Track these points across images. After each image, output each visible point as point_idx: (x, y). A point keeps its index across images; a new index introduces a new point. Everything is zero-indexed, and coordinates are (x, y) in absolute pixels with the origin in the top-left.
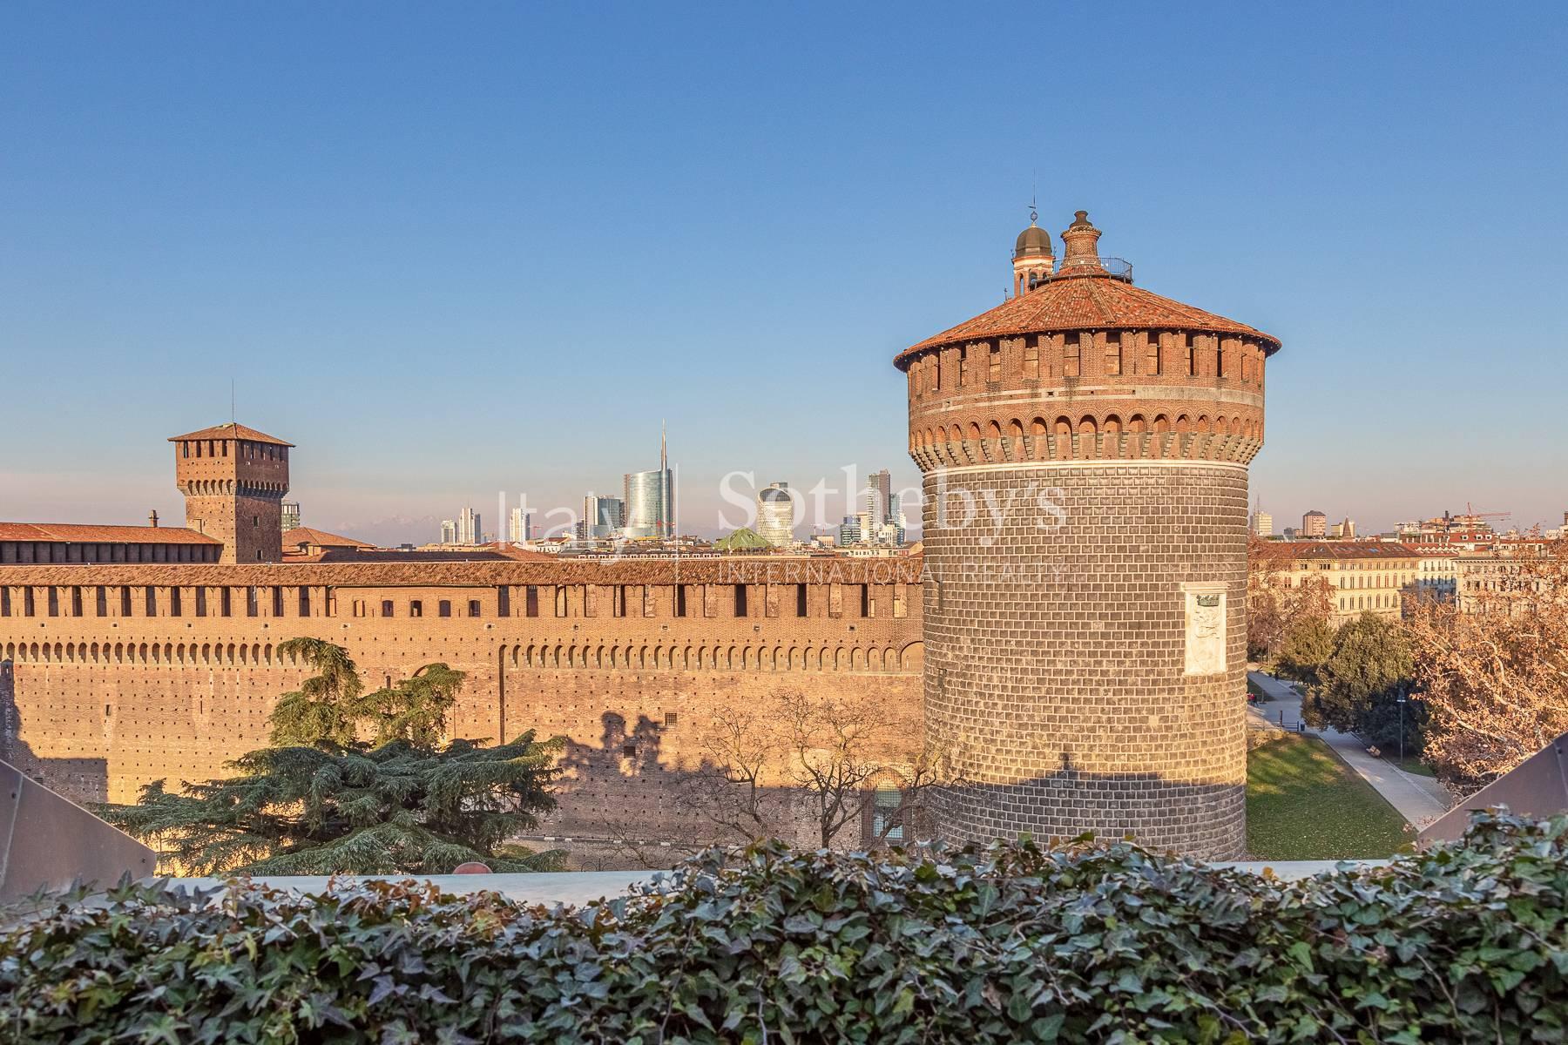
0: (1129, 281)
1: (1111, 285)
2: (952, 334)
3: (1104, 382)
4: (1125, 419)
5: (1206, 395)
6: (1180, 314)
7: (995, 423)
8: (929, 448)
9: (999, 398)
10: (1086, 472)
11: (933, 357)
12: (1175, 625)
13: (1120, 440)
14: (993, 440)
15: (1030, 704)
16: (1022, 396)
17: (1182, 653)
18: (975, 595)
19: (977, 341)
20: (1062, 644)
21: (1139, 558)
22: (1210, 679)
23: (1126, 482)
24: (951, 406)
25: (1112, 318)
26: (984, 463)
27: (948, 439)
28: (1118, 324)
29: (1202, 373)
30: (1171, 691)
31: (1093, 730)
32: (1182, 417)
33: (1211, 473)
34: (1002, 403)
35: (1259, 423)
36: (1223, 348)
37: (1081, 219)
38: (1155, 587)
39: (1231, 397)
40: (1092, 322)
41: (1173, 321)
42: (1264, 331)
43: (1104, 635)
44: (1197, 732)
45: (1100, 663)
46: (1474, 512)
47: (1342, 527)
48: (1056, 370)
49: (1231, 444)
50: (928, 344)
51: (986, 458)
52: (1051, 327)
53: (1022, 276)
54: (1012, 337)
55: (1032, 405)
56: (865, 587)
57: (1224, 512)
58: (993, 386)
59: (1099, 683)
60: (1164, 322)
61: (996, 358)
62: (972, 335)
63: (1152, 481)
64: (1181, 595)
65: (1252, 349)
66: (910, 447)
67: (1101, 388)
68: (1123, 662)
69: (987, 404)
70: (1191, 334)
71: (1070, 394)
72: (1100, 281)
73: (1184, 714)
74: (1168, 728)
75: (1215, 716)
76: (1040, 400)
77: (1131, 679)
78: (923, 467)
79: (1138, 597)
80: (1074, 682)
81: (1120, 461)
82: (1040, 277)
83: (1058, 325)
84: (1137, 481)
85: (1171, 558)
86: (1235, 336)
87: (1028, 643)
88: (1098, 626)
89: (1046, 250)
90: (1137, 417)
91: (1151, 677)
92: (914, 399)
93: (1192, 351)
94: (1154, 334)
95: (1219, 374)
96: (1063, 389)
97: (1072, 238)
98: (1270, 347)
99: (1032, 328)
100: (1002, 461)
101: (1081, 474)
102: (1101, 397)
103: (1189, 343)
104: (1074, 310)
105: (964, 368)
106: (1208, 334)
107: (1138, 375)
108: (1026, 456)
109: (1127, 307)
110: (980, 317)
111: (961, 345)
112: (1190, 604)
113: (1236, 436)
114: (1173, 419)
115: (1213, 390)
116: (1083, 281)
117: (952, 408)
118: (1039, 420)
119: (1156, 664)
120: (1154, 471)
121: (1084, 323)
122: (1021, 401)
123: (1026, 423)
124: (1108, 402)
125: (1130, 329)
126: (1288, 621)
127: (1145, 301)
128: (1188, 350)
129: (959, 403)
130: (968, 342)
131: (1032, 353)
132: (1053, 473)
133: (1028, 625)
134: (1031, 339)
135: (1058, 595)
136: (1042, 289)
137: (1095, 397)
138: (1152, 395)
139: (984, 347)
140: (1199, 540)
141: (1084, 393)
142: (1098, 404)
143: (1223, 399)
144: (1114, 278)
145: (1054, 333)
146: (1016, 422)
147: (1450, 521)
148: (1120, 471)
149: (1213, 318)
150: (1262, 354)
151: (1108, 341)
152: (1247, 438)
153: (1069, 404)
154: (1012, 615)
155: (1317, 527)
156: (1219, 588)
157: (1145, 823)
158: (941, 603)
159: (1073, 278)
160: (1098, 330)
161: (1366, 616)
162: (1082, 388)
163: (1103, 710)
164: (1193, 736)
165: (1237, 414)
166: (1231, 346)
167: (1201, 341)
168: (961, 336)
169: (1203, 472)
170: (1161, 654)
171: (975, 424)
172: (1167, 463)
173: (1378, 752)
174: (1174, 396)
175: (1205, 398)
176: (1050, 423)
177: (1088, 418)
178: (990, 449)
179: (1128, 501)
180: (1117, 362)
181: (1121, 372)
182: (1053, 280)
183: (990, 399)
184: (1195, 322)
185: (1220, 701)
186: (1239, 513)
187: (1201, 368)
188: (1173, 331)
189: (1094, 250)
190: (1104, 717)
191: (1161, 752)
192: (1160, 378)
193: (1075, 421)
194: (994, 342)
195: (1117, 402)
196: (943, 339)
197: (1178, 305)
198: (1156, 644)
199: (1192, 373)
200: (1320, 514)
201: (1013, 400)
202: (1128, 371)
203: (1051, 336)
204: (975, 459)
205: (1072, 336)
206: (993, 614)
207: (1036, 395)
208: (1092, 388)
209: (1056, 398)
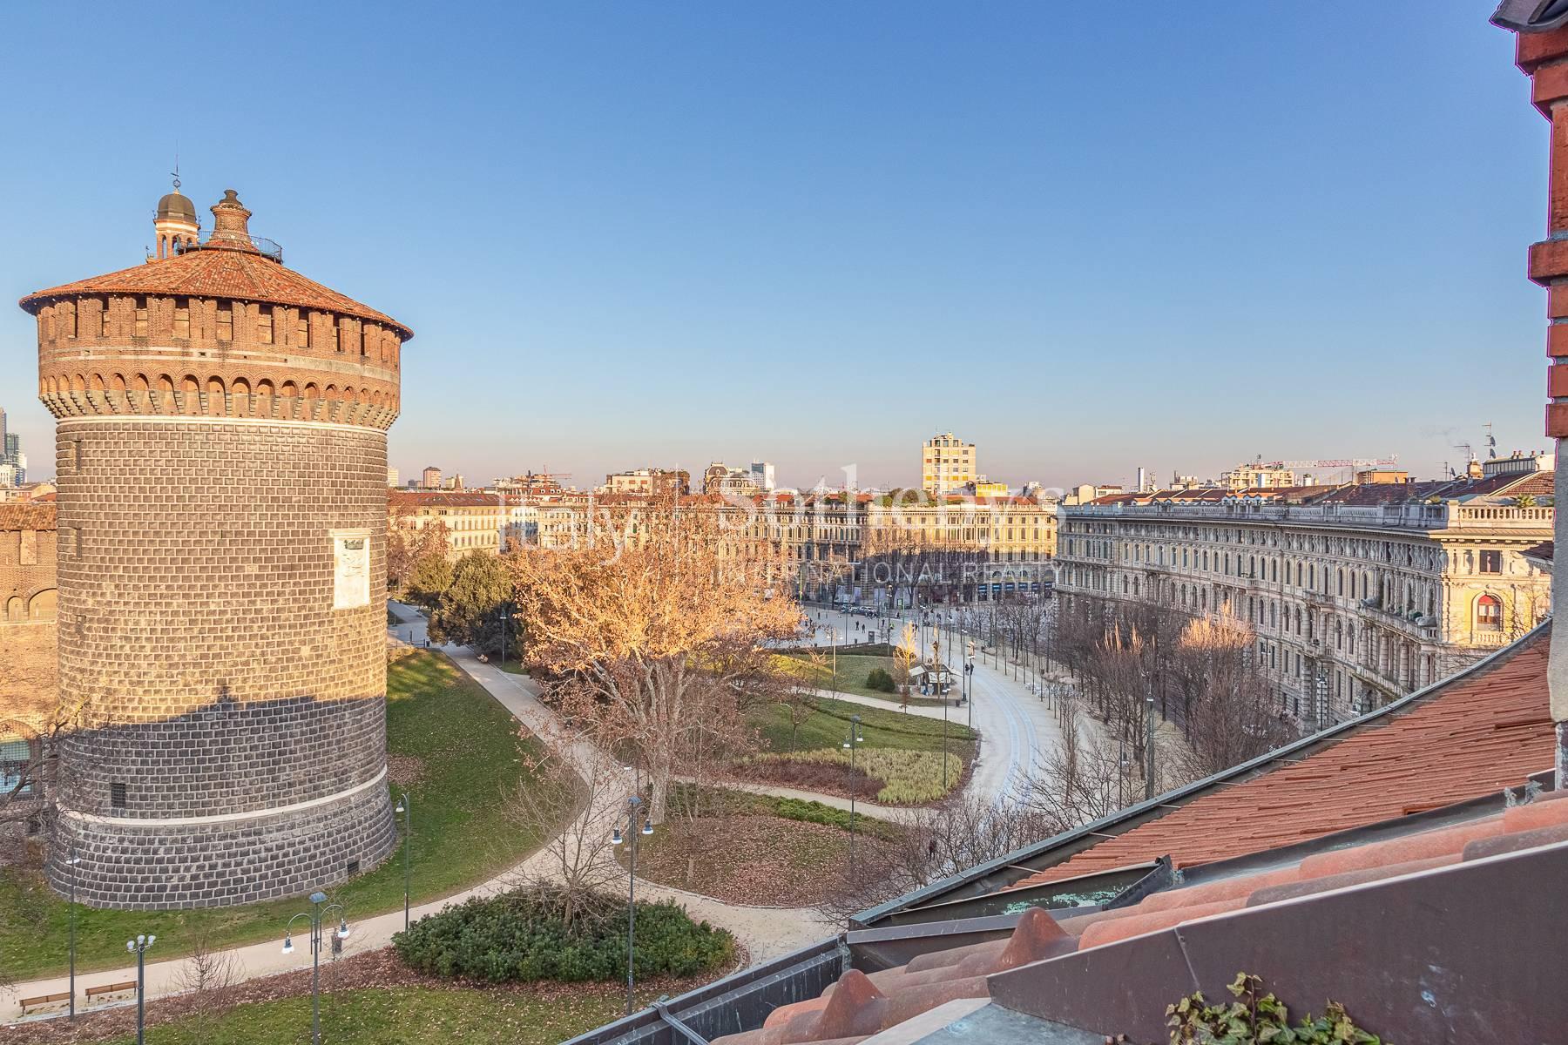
0: (279, 262)
1: (262, 262)
2: (91, 284)
3: (255, 349)
4: (278, 385)
5: (349, 369)
6: (327, 298)
7: (142, 376)
8: (65, 395)
9: (147, 353)
10: (239, 429)
11: (69, 305)
12: (325, 566)
13: (273, 402)
14: (140, 393)
15: (182, 645)
16: (171, 354)
17: (331, 590)
18: (120, 541)
19: (121, 295)
20: (215, 587)
21: (291, 507)
22: (356, 611)
23: (279, 440)
24: (90, 355)
25: (264, 292)
26: (130, 413)
27: (88, 387)
28: (270, 299)
29: (348, 351)
30: (321, 623)
31: (247, 663)
32: (330, 387)
33: (356, 436)
34: (151, 357)
35: (395, 397)
36: (365, 331)
37: (231, 198)
38: (307, 533)
39: (372, 373)
40: (245, 293)
41: (321, 302)
42: (400, 321)
43: (257, 577)
44: (344, 657)
45: (254, 602)
46: (548, 473)
47: (453, 481)
48: (208, 333)
49: (373, 413)
50: (64, 291)
51: (132, 408)
52: (203, 292)
53: (164, 238)
54: (160, 296)
55: (183, 362)
57: (367, 469)
58: (140, 341)
59: (252, 621)
60: (313, 303)
61: (143, 314)
62: (116, 288)
63: (304, 440)
64: (330, 540)
65: (390, 335)
66: (41, 392)
67: (254, 354)
68: (276, 601)
69: (133, 357)
70: (338, 316)
71: (224, 356)
72: (250, 257)
73: (332, 643)
74: (318, 656)
75: (360, 642)
76: (192, 359)
77: (284, 615)
78: (57, 413)
79: (290, 542)
80: (228, 621)
81: (273, 421)
82: (184, 244)
83: (209, 291)
84: (290, 440)
85: (321, 508)
86: (376, 322)
87: (180, 587)
88: (252, 569)
89: (190, 217)
90: (289, 383)
91: (303, 612)
92: (46, 344)
93: (338, 331)
94: (304, 312)
95: (363, 353)
96: (216, 351)
97: (222, 213)
98: (404, 335)
99: (183, 291)
100: (150, 413)
101: (235, 431)
102: (254, 362)
103: (336, 323)
104: (225, 280)
105: (106, 319)
106: (353, 318)
107: (289, 346)
108: (177, 409)
109: (278, 285)
110: (124, 272)
111: (104, 297)
112: (338, 548)
113: (377, 406)
115: (358, 366)
116: (233, 254)
117: (91, 357)
118: (190, 377)
119: (307, 601)
120: (305, 432)
121: (235, 293)
122: (171, 358)
123: (177, 379)
124: (261, 368)
125: (282, 305)
126: (414, 556)
127: (294, 281)
128: (335, 329)
129: (101, 353)
130: (111, 294)
131: (183, 314)
132: (206, 428)
133: (179, 570)
134: (182, 301)
135: (210, 541)
136: (192, 255)
137: (248, 362)
138: (303, 365)
139: (129, 303)
140: (346, 493)
141: (237, 357)
142: (251, 368)
143: (366, 374)
144: (264, 256)
145: (205, 298)
146: (166, 377)
147: (531, 478)
148: (273, 430)
149: (357, 305)
150: (398, 340)
151: (261, 312)
152: (387, 408)
153: (222, 366)
154: (162, 561)
155: (436, 480)
156: (363, 533)
157: (296, 742)
158: (79, 550)
159: (224, 250)
160: (251, 302)
161: (477, 552)
162: (235, 352)
163: (257, 644)
164: (341, 661)
165: (378, 388)
166: (371, 330)
167: (346, 323)
168: (103, 288)
169: (349, 435)
170: (312, 592)
171: (120, 376)
172: (316, 425)
173: (486, 659)
174: (323, 367)
175: (351, 372)
176: (202, 382)
177: (241, 380)
178: (137, 401)
179: (281, 457)
180: (270, 332)
181: (273, 342)
182: (203, 249)
183: (136, 353)
184: (342, 307)
185: (364, 630)
186: (380, 470)
187: (347, 346)
188: (322, 311)
189: (245, 228)
190: (258, 651)
191: (312, 678)
192: (309, 350)
193: (228, 382)
194: (141, 299)
195: (269, 367)
196: (82, 288)
197: (325, 290)
198: (307, 584)
199: (339, 349)
200: (436, 470)
201: (161, 356)
202: (280, 341)
203: (203, 301)
204: (120, 409)
205: (225, 303)
206: (140, 560)
207: (187, 354)
208: (246, 353)
209: (208, 359)
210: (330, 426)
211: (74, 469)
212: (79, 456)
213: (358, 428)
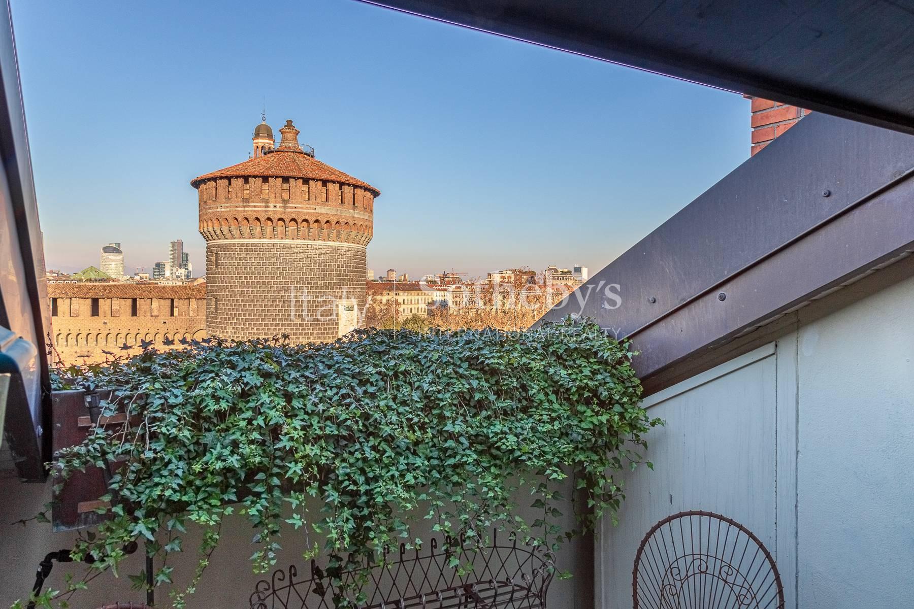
0: (312, 157)
1: (304, 157)
2: (223, 172)
3: (301, 203)
4: (311, 222)
5: (348, 213)
6: (336, 175)
7: (246, 219)
8: (211, 229)
9: (249, 206)
10: (292, 246)
11: (213, 183)
13: (309, 231)
14: (245, 227)
16: (260, 207)
17: (337, 332)
18: (235, 305)
19: (237, 177)
20: (280, 329)
21: (317, 288)
23: (312, 251)
24: (222, 208)
25: (305, 173)
26: (240, 238)
27: (221, 225)
28: (308, 176)
29: (346, 203)
32: (337, 222)
33: (350, 249)
34: (251, 209)
35: (371, 228)
36: (355, 192)
37: (289, 124)
39: (359, 215)
40: (295, 174)
41: (333, 177)
42: (373, 186)
43: (300, 325)
45: (298, 338)
46: (455, 272)
47: (403, 277)
48: (278, 195)
49: (359, 236)
50: (210, 176)
51: (242, 236)
52: (276, 174)
53: (257, 147)
54: (255, 177)
55: (266, 211)
56: (172, 300)
57: (356, 267)
58: (245, 200)
60: (329, 178)
61: (247, 187)
62: (235, 173)
63: (324, 252)
65: (368, 194)
66: (200, 228)
67: (300, 206)
68: (310, 338)
69: (242, 209)
70: (342, 184)
71: (285, 207)
72: (299, 155)
76: (270, 209)
78: (207, 238)
81: (309, 241)
82: (267, 150)
83: (279, 173)
84: (317, 251)
85: (333, 288)
86: (361, 187)
87: (263, 329)
89: (270, 136)
90: (317, 221)
92: (202, 203)
93: (342, 192)
94: (325, 183)
95: (354, 204)
96: (281, 205)
97: (285, 132)
98: (376, 194)
99: (266, 174)
100: (250, 238)
101: (290, 247)
102: (300, 210)
103: (341, 188)
104: (287, 167)
105: (230, 190)
106: (349, 185)
107: (317, 201)
108: (262, 236)
109: (312, 169)
110: (238, 165)
111: (229, 178)
113: (361, 233)
114: (333, 223)
115: (351, 211)
116: (290, 154)
117: (223, 210)
118: (269, 219)
120: (325, 247)
121: (291, 174)
122: (260, 209)
123: (262, 220)
124: (303, 213)
125: (314, 179)
126: (381, 318)
127: (320, 167)
128: (340, 191)
129: (227, 207)
130: (232, 177)
131: (266, 186)
132: (276, 245)
133: (263, 320)
134: (265, 179)
135: (278, 305)
136: (270, 155)
137: (297, 210)
138: (324, 211)
139: (241, 181)
140: (345, 280)
141: (292, 208)
142: (298, 213)
143: (356, 216)
144: (305, 154)
145: (277, 177)
146: (257, 219)
147: (445, 275)
148: (309, 246)
149: (351, 178)
150: (372, 197)
151: (303, 184)
152: (366, 234)
153: (284, 213)
154: (255, 315)
155: (394, 276)
158: (216, 309)
159: (286, 152)
160: (298, 178)
161: (414, 316)
162: (291, 205)
165: (362, 223)
166: (359, 192)
167: (346, 188)
168: (229, 173)
169: (347, 249)
170: (328, 333)
171: (236, 219)
172: (330, 243)
174: (334, 212)
175: (348, 215)
176: (275, 221)
177: (293, 220)
178: (244, 232)
179: (313, 261)
180: (307, 194)
181: (309, 199)
182: (276, 152)
183: (244, 207)
184: (343, 179)
186: (362, 268)
187: (346, 201)
188: (334, 182)
189: (296, 139)
192: (327, 203)
193: (287, 221)
194: (246, 179)
195: (307, 213)
196: (219, 174)
197: (335, 170)
198: (325, 329)
199: (342, 203)
200: (393, 271)
201: (256, 208)
202: (313, 199)
203: (275, 179)
204: (236, 236)
205: (286, 179)
206: (244, 315)
207: (267, 207)
208: (296, 206)
209: (277, 209)
210: (337, 244)
211: (215, 267)
212: (217, 260)
213: (351, 245)
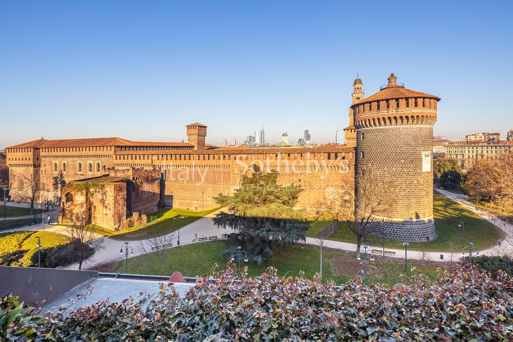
0: (404, 88)
1: (401, 89)
2: (367, 100)
3: (405, 109)
4: (409, 117)
5: (427, 111)
6: (421, 94)
7: (378, 118)
8: (361, 124)
9: (380, 113)
12: (420, 161)
13: (408, 121)
14: (378, 122)
16: (385, 112)
17: (421, 167)
18: (373, 155)
19: (374, 101)
20: (394, 165)
21: (412, 146)
22: (427, 172)
23: (409, 130)
24: (367, 115)
25: (406, 95)
27: (366, 122)
28: (408, 97)
29: (426, 106)
30: (419, 175)
31: (402, 183)
32: (422, 116)
33: (427, 128)
35: (435, 117)
36: (430, 101)
37: (392, 75)
38: (415, 153)
39: (432, 111)
40: (402, 96)
41: (419, 95)
43: (404, 163)
44: (425, 184)
45: (403, 169)
48: (393, 106)
51: (376, 126)
52: (392, 98)
54: (383, 100)
55: (388, 114)
57: (430, 136)
58: (378, 111)
59: (403, 173)
61: (379, 105)
63: (415, 130)
64: (421, 154)
68: (408, 169)
69: (377, 114)
70: (424, 98)
71: (397, 112)
72: (398, 88)
73: (422, 180)
74: (418, 183)
75: (428, 181)
77: (410, 173)
79: (412, 155)
80: (397, 173)
81: (408, 126)
83: (394, 97)
84: (412, 130)
85: (419, 146)
86: (433, 98)
87: (386, 165)
88: (403, 161)
90: (412, 116)
91: (415, 172)
93: (424, 102)
94: (416, 98)
95: (430, 107)
96: (395, 111)
98: (438, 99)
99: (388, 98)
100: (380, 126)
101: (399, 129)
102: (404, 112)
103: (423, 100)
105: (371, 107)
106: (427, 98)
107: (412, 107)
108: (386, 125)
111: (370, 102)
112: (423, 157)
114: (420, 117)
115: (429, 110)
116: (394, 88)
118: (389, 118)
119: (416, 169)
120: (415, 128)
121: (399, 97)
122: (385, 113)
123: (386, 118)
124: (406, 113)
125: (411, 98)
129: (370, 114)
130: (372, 101)
132: (392, 128)
133: (386, 161)
135: (393, 155)
137: (402, 112)
138: (415, 111)
140: (425, 142)
141: (400, 111)
142: (403, 114)
143: (431, 112)
146: (384, 118)
148: (408, 128)
149: (429, 94)
152: (433, 120)
153: (397, 114)
156: (429, 152)
157: (413, 204)
158: (363, 156)
159: (392, 87)
160: (403, 98)
163: (404, 179)
164: (424, 185)
165: (433, 115)
166: (432, 101)
167: (426, 100)
169: (425, 128)
170: (417, 167)
171: (374, 119)
172: (418, 126)
174: (420, 111)
176: (392, 118)
177: (400, 117)
178: (377, 124)
179: (409, 134)
181: (408, 107)
183: (377, 113)
184: (425, 96)
185: (429, 177)
188: (420, 98)
190: (404, 181)
191: (417, 188)
192: (416, 107)
193: (398, 118)
194: (378, 102)
195: (408, 113)
198: (416, 165)
199: (424, 106)
201: (383, 113)
202: (410, 106)
203: (392, 100)
204: (373, 126)
205: (397, 100)
206: (377, 159)
207: (389, 112)
208: (402, 110)
209: (393, 113)
210: (421, 126)
211: (362, 140)
212: (363, 137)
213: (428, 126)
